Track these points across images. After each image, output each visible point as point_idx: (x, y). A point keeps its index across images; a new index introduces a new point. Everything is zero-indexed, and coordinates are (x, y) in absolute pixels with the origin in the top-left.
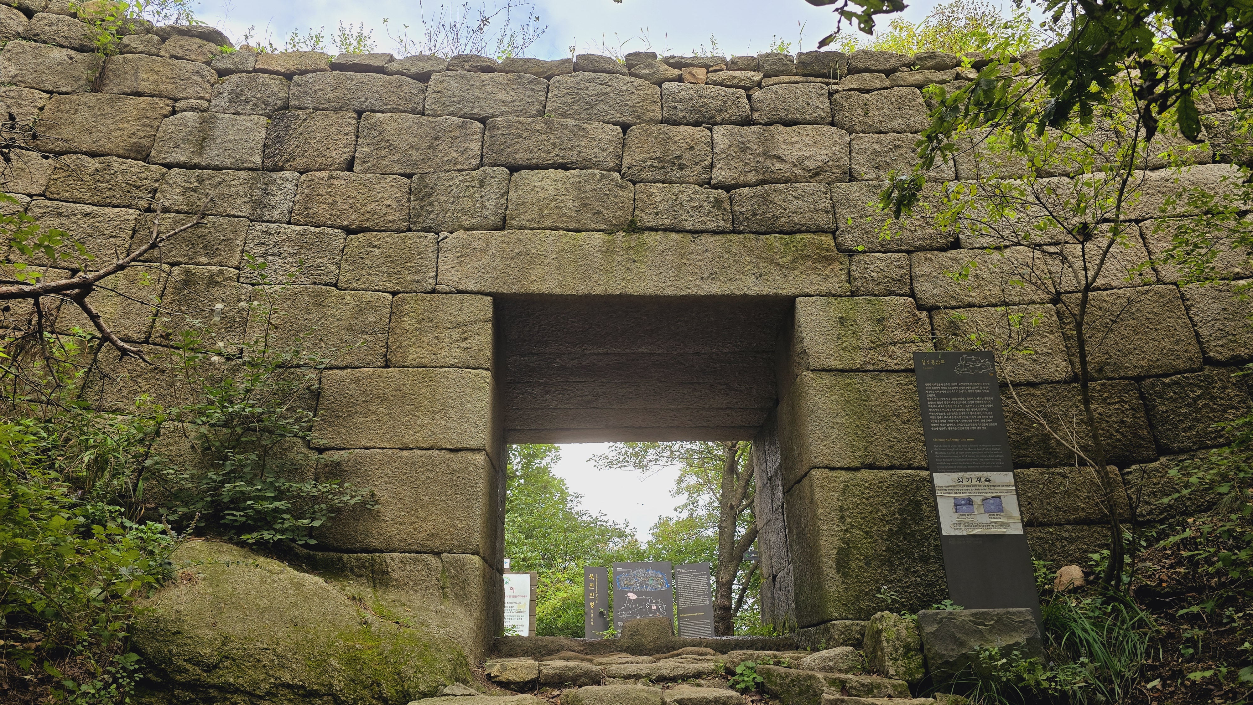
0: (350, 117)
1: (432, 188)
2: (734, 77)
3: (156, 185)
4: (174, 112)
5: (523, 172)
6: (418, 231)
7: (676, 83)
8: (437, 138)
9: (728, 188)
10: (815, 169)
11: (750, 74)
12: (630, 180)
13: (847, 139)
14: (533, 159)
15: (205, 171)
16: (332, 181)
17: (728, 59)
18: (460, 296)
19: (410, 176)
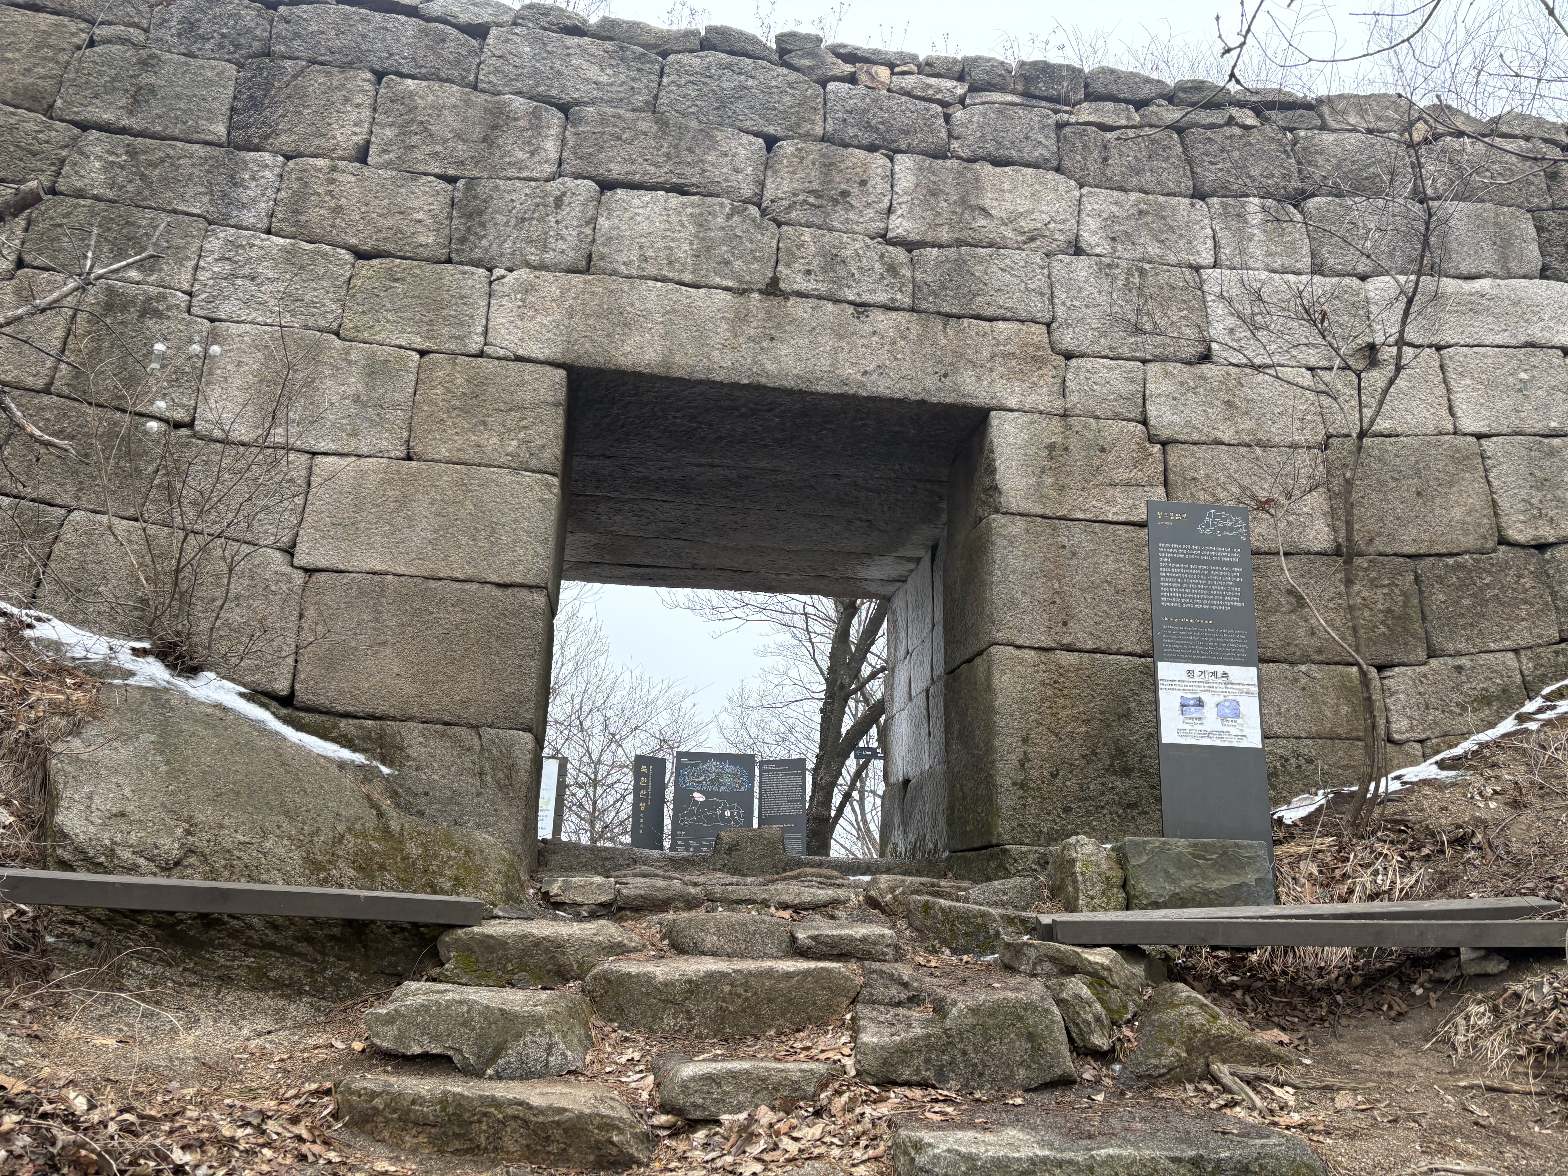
0: (364, 80)
1: (485, 201)
2: (930, 86)
3: (64, 153)
4: (92, 44)
5: (619, 191)
6: (461, 263)
7: (847, 85)
8: (494, 127)
9: (909, 246)
10: (1030, 231)
11: (950, 84)
12: (774, 220)
13: (1077, 193)
14: (634, 173)
15: (139, 139)
16: (335, 175)
17: (921, 58)
18: (519, 364)
19: (451, 180)
